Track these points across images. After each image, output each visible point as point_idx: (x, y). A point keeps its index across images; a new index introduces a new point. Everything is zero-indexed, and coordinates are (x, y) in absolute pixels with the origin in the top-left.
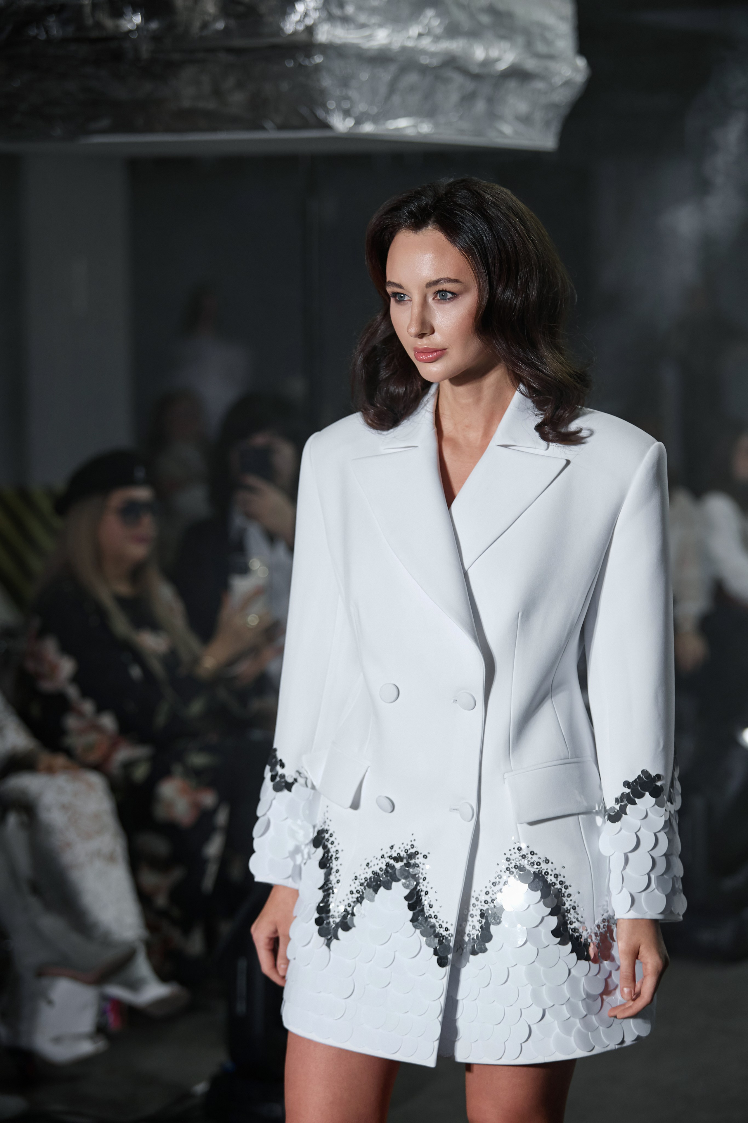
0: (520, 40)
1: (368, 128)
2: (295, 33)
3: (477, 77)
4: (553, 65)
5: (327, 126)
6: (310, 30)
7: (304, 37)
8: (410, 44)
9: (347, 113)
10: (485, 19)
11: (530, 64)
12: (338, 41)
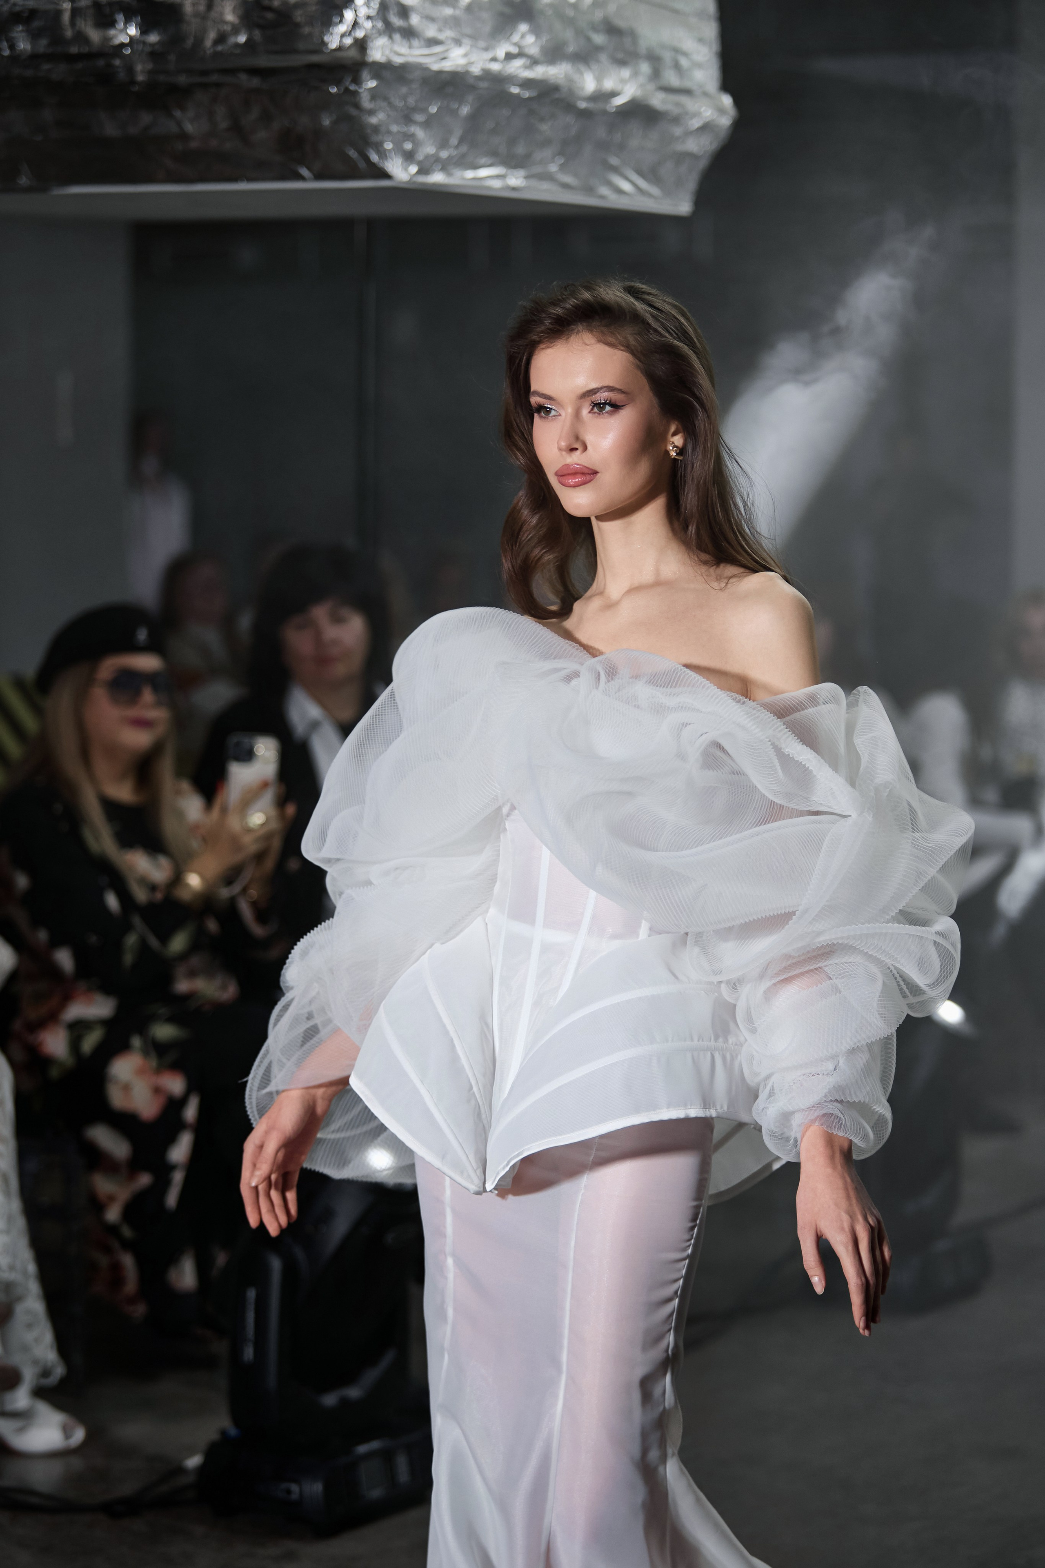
0: (645, 68)
1: (437, 178)
2: (340, 48)
3: (585, 114)
4: (690, 104)
5: (385, 175)
6: (361, 45)
7: (353, 53)
8: (495, 67)
9: (409, 157)
10: (599, 39)
11: (658, 101)
12: (398, 60)
